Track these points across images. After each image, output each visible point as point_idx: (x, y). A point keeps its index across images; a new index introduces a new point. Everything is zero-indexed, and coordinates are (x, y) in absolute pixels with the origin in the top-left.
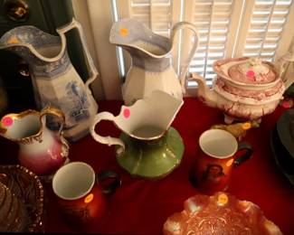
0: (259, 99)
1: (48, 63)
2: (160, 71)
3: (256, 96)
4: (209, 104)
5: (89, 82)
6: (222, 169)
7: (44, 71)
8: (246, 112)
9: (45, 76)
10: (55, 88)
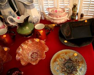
0: (57, 18)
1: (2, 5)
2: (30, 9)
3: (57, 17)
4: (47, 20)
5: (16, 12)
6: (40, 33)
7: (1, 7)
8: (55, 21)
9: (2, 9)
10: (5, 12)
